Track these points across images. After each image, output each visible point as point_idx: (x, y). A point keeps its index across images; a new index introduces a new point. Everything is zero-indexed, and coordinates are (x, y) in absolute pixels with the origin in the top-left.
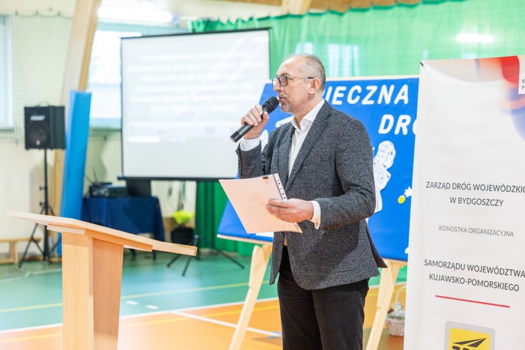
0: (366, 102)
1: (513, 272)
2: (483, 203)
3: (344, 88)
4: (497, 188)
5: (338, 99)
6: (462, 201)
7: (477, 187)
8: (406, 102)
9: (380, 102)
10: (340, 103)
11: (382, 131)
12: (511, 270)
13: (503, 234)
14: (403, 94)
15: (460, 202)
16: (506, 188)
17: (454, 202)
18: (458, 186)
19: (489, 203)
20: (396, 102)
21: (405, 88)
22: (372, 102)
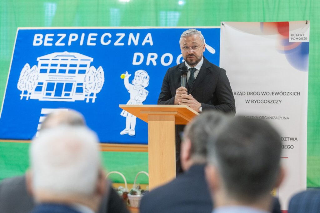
0: (116, 44)
1: (289, 139)
2: (268, 102)
3: (96, 35)
4: (277, 94)
5: (92, 42)
6: (254, 101)
7: (263, 94)
8: (152, 44)
9: (129, 44)
10: (94, 44)
11: (135, 63)
12: (288, 138)
13: (282, 118)
14: (148, 39)
15: (253, 102)
16: (283, 94)
17: (249, 102)
18: (251, 93)
19: (272, 102)
20: (143, 44)
21: (149, 35)
22: (122, 44)
